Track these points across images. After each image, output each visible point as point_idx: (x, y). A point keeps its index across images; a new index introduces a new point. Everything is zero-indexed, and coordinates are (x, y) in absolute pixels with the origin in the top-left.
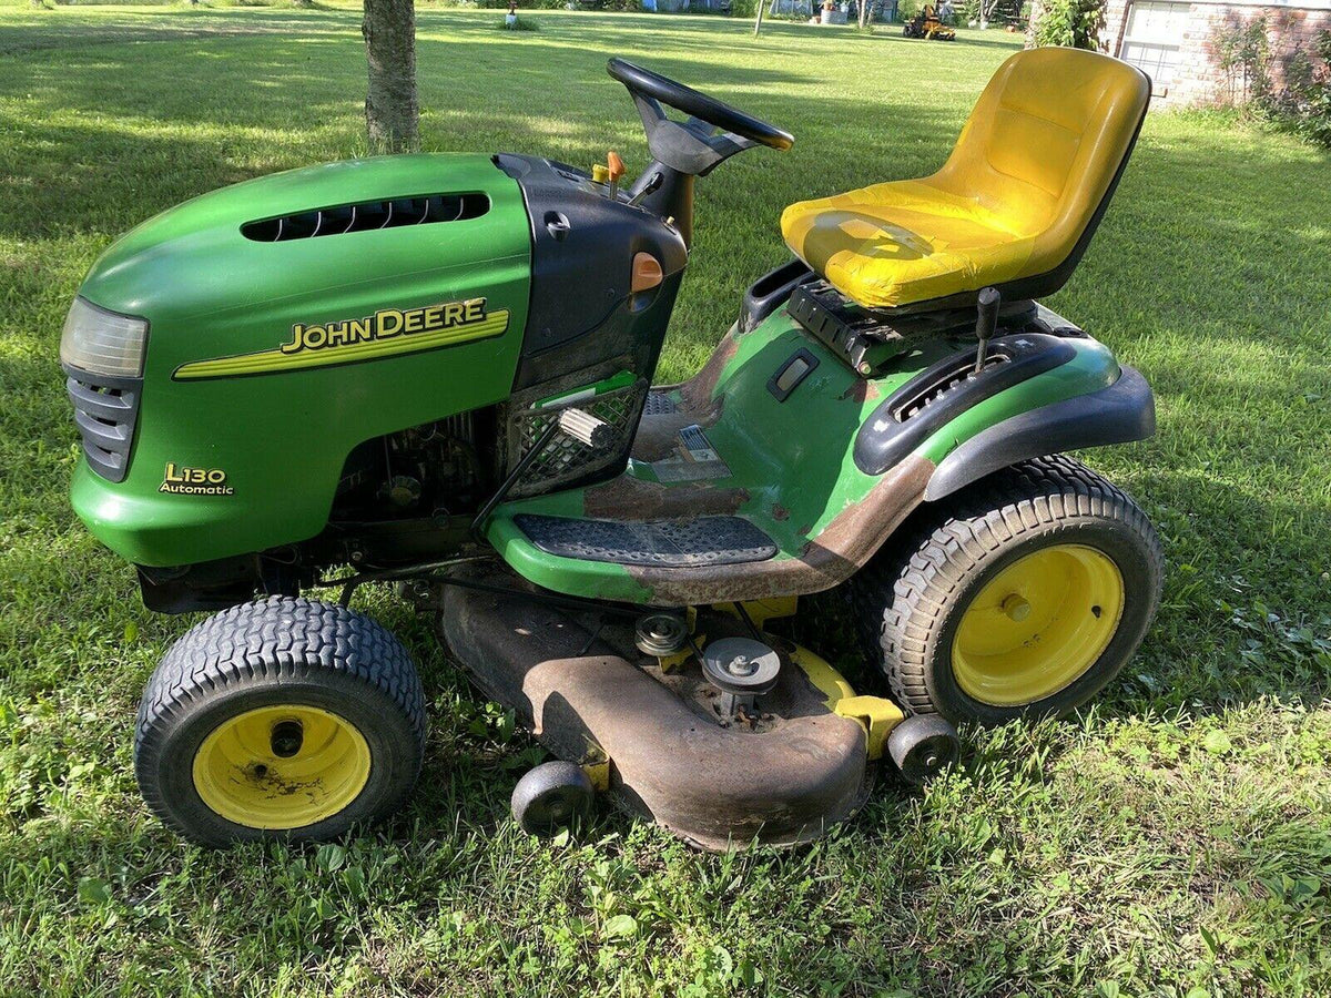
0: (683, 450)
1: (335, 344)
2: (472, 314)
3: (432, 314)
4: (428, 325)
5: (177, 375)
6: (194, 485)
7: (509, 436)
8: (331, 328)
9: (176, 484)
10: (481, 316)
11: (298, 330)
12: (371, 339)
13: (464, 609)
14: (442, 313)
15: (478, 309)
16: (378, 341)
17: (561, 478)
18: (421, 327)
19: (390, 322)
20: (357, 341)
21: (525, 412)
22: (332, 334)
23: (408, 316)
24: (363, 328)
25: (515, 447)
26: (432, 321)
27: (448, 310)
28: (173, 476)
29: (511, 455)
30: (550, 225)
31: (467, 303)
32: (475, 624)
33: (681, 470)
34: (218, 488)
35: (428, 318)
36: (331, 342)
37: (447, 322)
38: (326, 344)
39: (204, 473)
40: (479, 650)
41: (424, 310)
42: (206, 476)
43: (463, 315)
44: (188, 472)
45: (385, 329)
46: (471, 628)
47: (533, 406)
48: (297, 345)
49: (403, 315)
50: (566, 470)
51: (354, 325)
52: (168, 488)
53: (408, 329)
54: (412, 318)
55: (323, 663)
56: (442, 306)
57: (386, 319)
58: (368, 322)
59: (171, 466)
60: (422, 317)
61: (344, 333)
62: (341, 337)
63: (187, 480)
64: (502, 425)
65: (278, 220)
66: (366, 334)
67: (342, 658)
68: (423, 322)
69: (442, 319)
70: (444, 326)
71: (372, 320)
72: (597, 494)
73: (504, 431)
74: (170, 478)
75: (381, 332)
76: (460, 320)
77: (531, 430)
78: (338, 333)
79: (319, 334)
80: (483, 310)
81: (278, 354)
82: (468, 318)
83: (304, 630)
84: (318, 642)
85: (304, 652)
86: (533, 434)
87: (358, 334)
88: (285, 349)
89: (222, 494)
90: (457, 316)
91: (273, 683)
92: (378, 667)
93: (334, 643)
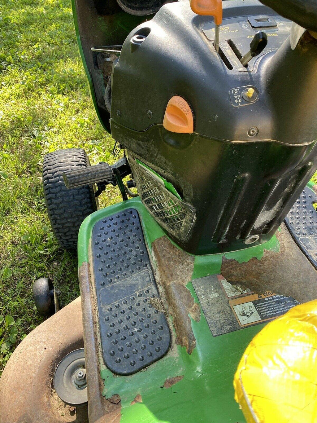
92: (54, 197)
93: (55, 177)
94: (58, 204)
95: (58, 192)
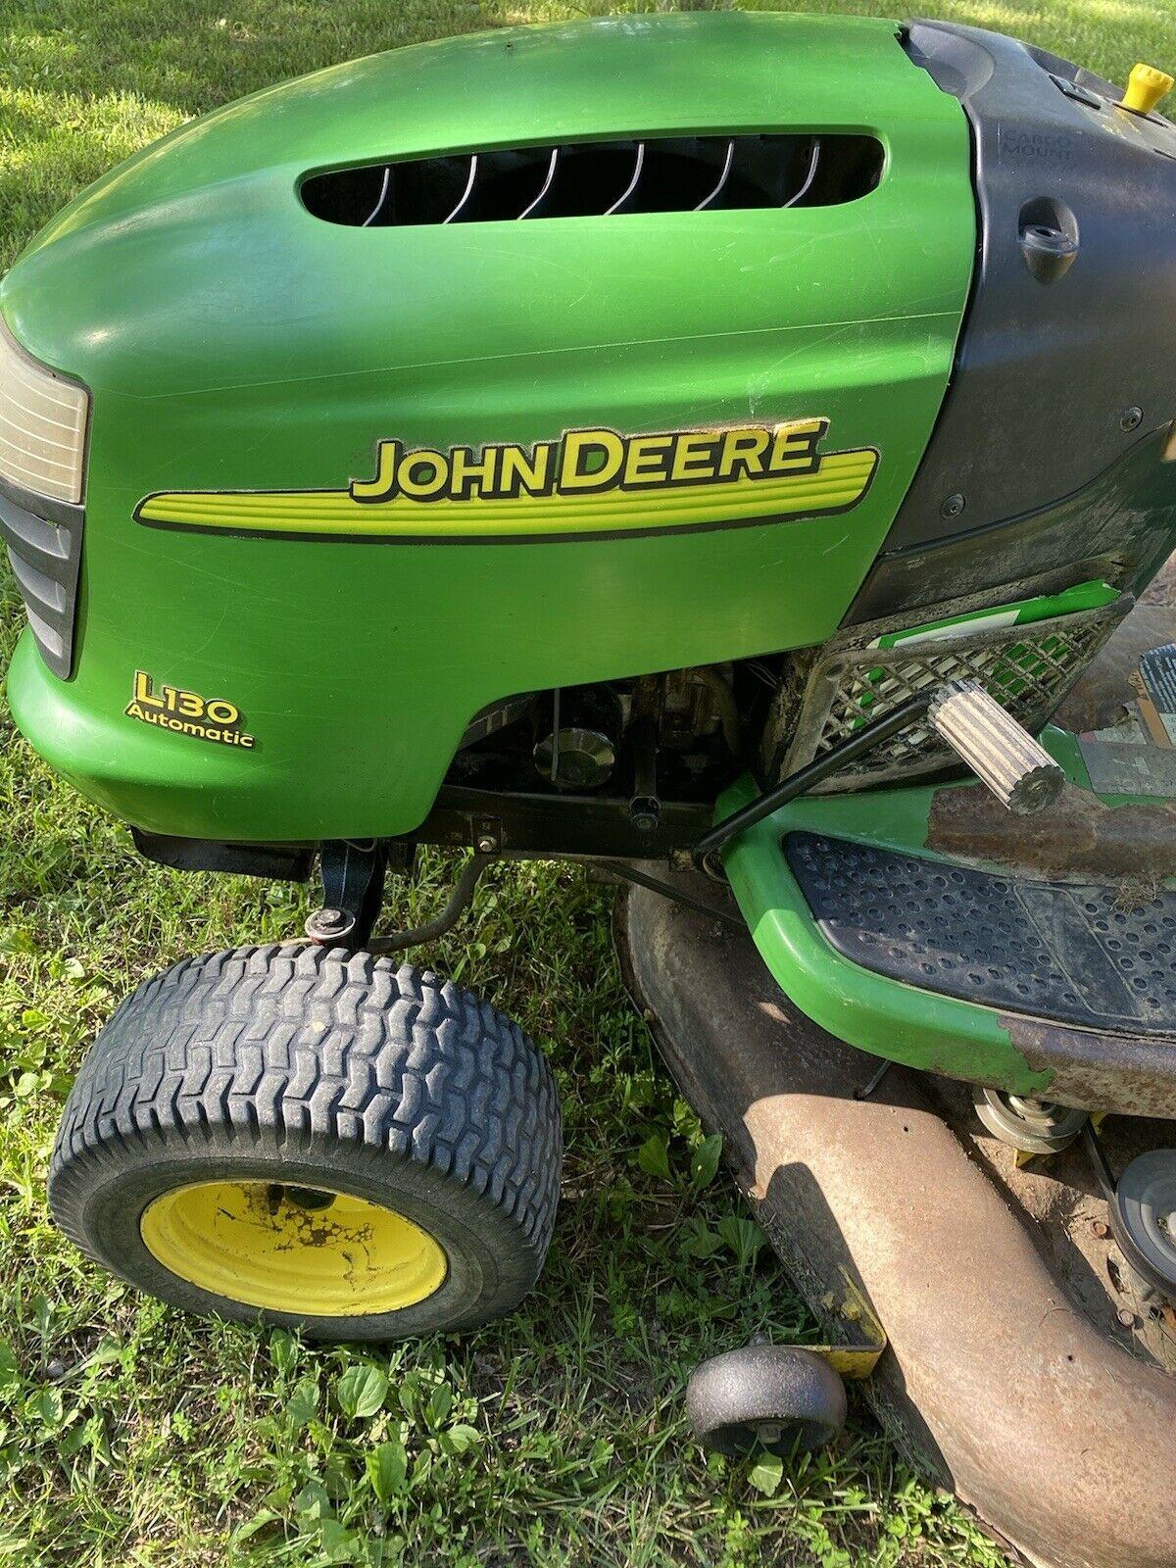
0: (1147, 706)
1: (465, 495)
2: (788, 456)
3: (692, 448)
4: (679, 472)
5: (144, 513)
6: (185, 719)
7: (807, 694)
8: (460, 456)
9: (153, 710)
10: (807, 462)
11: (389, 451)
12: (545, 492)
13: (663, 922)
14: (717, 448)
15: (804, 445)
16: (558, 498)
17: (894, 773)
18: (661, 476)
19: (594, 458)
20: (514, 493)
21: (855, 656)
22: (461, 471)
23: (635, 447)
24: (532, 465)
25: (814, 717)
26: (689, 465)
27: (730, 444)
28: (148, 694)
29: (804, 728)
30: (1030, 237)
31: (782, 429)
32: (677, 964)
33: (1140, 764)
34: (226, 733)
35: (682, 456)
36: (457, 488)
37: (725, 469)
38: (445, 492)
39: (200, 703)
40: (677, 1006)
41: (676, 437)
42: (205, 707)
43: (765, 458)
44: (172, 695)
45: (581, 470)
46: (669, 965)
47: (874, 644)
48: (383, 486)
49: (626, 444)
50: (910, 758)
51: (512, 457)
52: (140, 713)
53: (631, 477)
54: (644, 452)
55: (367, 1138)
56: (720, 431)
57: (585, 450)
58: (543, 452)
59: (143, 679)
60: (669, 454)
61: (487, 472)
62: (479, 480)
63: (171, 707)
64: (799, 672)
65: (381, 170)
66: (536, 480)
67: (406, 1127)
68: (667, 465)
69: (715, 461)
70: (716, 479)
71: (552, 448)
72: (961, 802)
73: (801, 685)
74: (142, 697)
75: (570, 479)
76: (755, 466)
77: (857, 686)
78: (473, 471)
79: (431, 467)
80: (814, 448)
81: (343, 500)
82: (777, 464)
83: (346, 1051)
84: (366, 1084)
85: (334, 1107)
86: (860, 693)
87: (517, 478)
88: (360, 490)
89: (233, 744)
90: (752, 458)
91: (270, 1156)
92: (476, 1139)
93: (397, 1087)
94: (504, 1150)
95: (468, 1111)
